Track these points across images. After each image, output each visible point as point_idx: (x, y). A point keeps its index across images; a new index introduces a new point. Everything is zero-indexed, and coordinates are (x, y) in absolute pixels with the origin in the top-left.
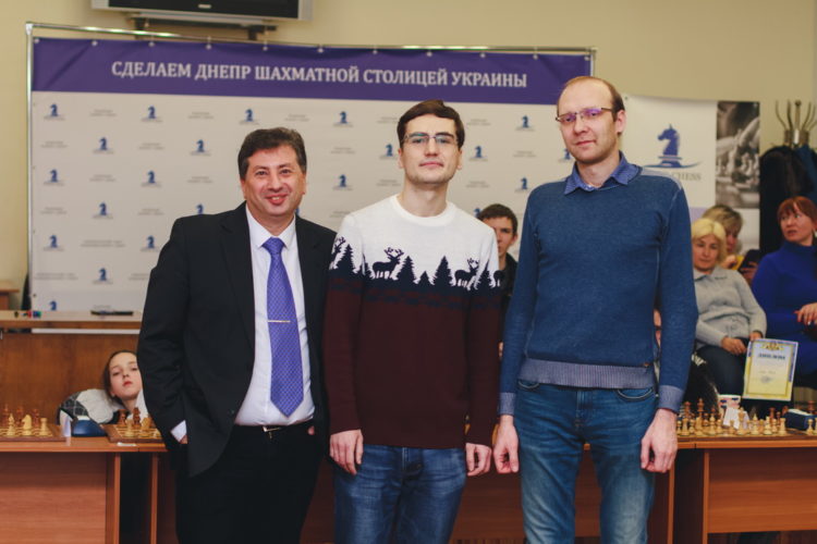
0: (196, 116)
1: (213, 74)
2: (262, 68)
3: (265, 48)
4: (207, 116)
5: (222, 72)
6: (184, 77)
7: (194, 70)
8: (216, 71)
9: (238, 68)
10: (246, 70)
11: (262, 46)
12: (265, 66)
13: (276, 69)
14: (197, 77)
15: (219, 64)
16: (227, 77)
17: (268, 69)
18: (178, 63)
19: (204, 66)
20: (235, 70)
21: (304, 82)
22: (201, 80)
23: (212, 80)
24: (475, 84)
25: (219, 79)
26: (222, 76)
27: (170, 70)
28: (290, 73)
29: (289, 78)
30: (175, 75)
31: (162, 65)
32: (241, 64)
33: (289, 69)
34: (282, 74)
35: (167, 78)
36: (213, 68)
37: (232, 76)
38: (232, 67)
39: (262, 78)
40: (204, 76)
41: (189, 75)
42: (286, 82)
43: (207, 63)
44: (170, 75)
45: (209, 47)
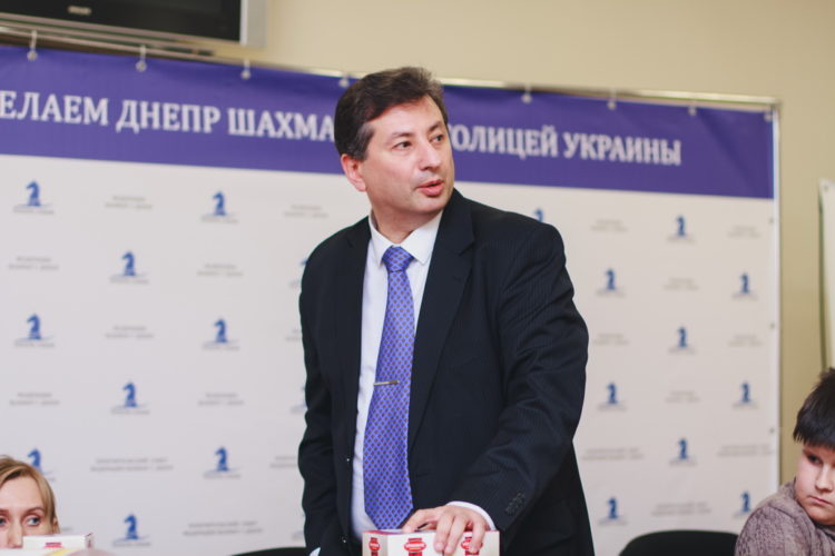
0: (119, 202)
1: (150, 121)
2: (241, 113)
3: (246, 74)
4: (141, 203)
5: (167, 116)
6: (96, 125)
7: (114, 113)
8: (155, 115)
9: (196, 109)
10: (211, 115)
11: (240, 68)
12: (246, 107)
13: (266, 116)
14: (120, 125)
15: (162, 100)
16: (176, 127)
17: (251, 114)
18: (83, 95)
19: (133, 104)
20: (191, 114)
21: (317, 143)
22: (127, 131)
23: (148, 133)
24: (601, 156)
25: (161, 131)
26: (167, 126)
27: (68, 109)
28: (292, 124)
29: (290, 135)
30: (78, 120)
31: (52, 99)
32: (202, 103)
33: (289, 116)
34: (277, 125)
35: (63, 125)
36: (150, 109)
37: (186, 127)
38: (186, 109)
39: (242, 131)
40: (133, 124)
41: (104, 121)
42: (284, 140)
43: (139, 99)
44: (68, 119)
45: (141, 66)
